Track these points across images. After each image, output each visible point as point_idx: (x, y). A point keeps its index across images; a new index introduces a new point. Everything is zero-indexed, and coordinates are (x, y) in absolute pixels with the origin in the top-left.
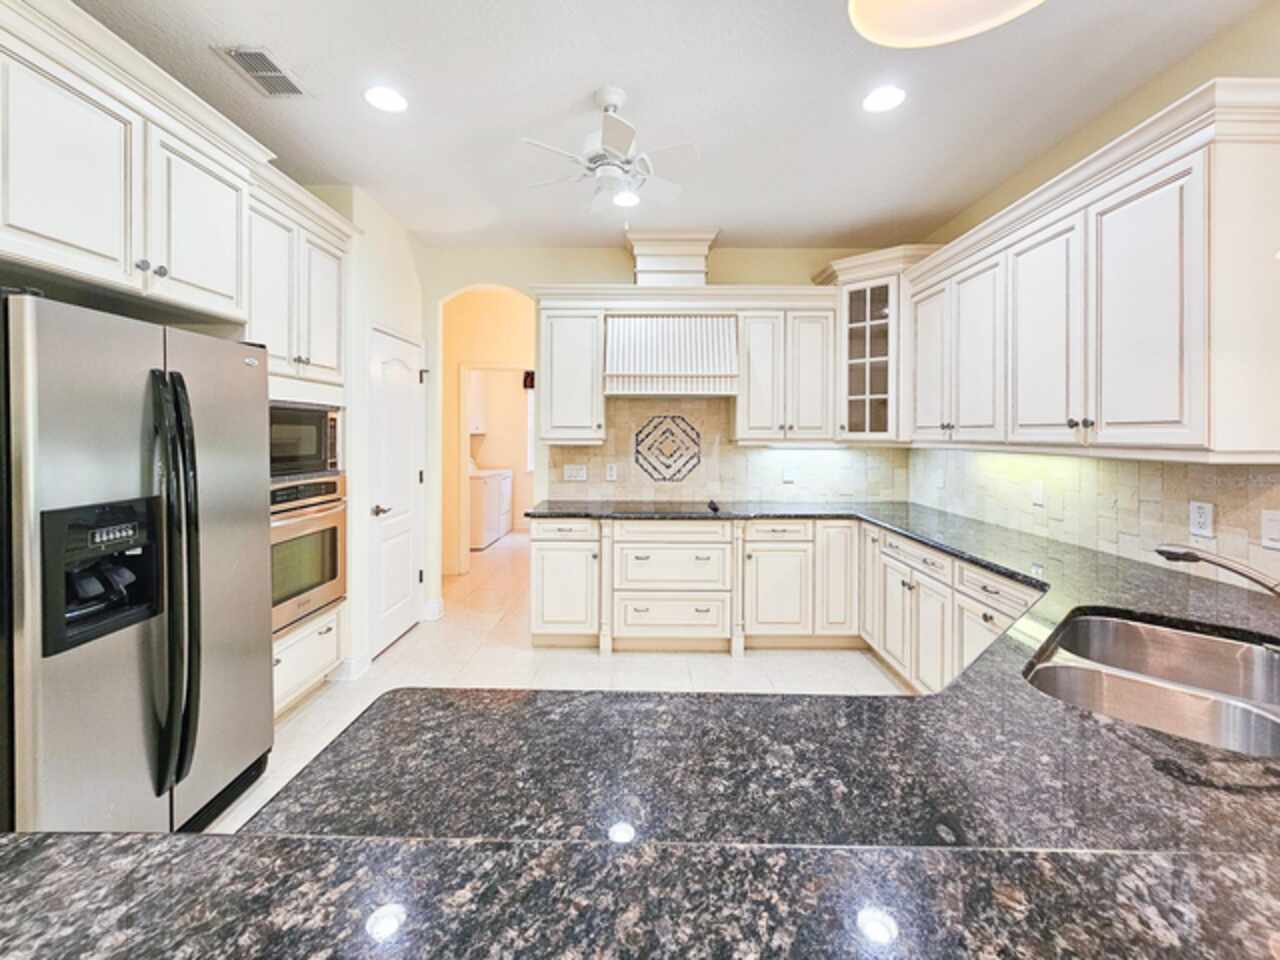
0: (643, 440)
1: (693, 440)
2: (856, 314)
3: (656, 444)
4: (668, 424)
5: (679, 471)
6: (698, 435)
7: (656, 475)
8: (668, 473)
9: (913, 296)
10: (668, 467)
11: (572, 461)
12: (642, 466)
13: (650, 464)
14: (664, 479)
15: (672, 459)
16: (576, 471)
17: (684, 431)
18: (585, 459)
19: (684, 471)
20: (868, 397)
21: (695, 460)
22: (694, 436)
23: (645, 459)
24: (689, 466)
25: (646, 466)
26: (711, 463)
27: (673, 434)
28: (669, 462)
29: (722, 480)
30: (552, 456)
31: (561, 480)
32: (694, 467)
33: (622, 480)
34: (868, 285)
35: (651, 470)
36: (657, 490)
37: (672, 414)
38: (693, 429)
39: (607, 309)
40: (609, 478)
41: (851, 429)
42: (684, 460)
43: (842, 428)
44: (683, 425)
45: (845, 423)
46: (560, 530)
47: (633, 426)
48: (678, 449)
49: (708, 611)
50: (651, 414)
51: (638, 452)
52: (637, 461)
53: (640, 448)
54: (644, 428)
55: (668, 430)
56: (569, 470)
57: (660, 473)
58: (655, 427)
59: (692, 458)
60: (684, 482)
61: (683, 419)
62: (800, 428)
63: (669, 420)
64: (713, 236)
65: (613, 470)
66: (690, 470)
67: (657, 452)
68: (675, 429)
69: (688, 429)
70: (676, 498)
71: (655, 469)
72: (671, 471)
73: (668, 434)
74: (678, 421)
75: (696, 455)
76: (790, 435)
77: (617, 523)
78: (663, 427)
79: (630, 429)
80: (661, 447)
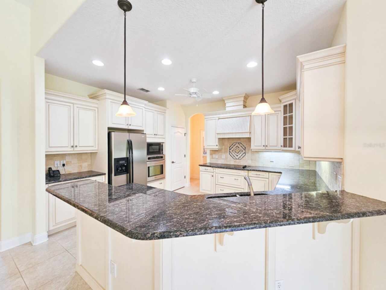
0: (231, 149)
1: (244, 149)
2: (285, 112)
3: (234, 150)
4: (237, 145)
5: (240, 157)
6: (245, 148)
7: (234, 158)
8: (237, 157)
10: (237, 156)
11: (215, 154)
12: (231, 155)
13: (233, 155)
14: (236, 159)
15: (238, 154)
16: (216, 156)
17: (241, 147)
18: (217, 153)
19: (242, 157)
20: (288, 137)
21: (244, 154)
22: (244, 148)
23: (231, 153)
24: (243, 156)
25: (232, 155)
26: (248, 155)
27: (239, 147)
28: (238, 155)
29: (252, 160)
30: (210, 152)
31: (212, 158)
32: (244, 156)
33: (226, 158)
34: (288, 103)
35: (233, 156)
36: (235, 162)
37: (238, 142)
38: (244, 146)
39: (219, 117)
40: (223, 158)
41: (284, 147)
42: (241, 154)
43: (281, 146)
44: (241, 145)
46: (205, 169)
47: (229, 145)
48: (240, 151)
50: (233, 142)
51: (230, 152)
52: (229, 154)
53: (230, 151)
54: (231, 146)
55: (237, 146)
56: (214, 156)
57: (235, 157)
58: (234, 146)
59: (243, 154)
60: (241, 160)
61: (241, 144)
62: (270, 146)
63: (237, 144)
65: (224, 156)
66: (243, 157)
67: (235, 152)
68: (239, 146)
69: (243, 146)
70: (239, 164)
71: (234, 156)
72: (238, 157)
73: (237, 147)
74: (240, 144)
75: (245, 153)
76: (267, 148)
77: (217, 169)
78: (236, 146)
79: (228, 146)
80: (236, 151)
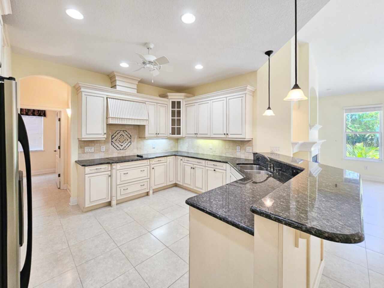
0: (114, 138)
1: (129, 137)
2: (173, 107)
3: (118, 139)
4: (122, 133)
5: (125, 147)
6: (131, 136)
7: (118, 149)
8: (122, 148)
9: (186, 104)
10: (122, 146)
11: (89, 146)
12: (113, 146)
13: (116, 145)
14: (121, 150)
15: (123, 143)
16: (90, 149)
17: (127, 135)
18: (93, 144)
19: (127, 147)
20: (176, 127)
21: (130, 143)
22: (130, 136)
23: (114, 144)
24: (128, 145)
25: (115, 146)
26: (134, 144)
27: (123, 136)
28: (122, 144)
29: (137, 149)
30: (79, 144)
31: (84, 153)
32: (130, 145)
33: (107, 150)
34: (176, 100)
35: (116, 147)
36: (118, 153)
37: (123, 129)
38: (129, 134)
39: (107, 95)
40: (102, 151)
41: (172, 134)
42: (126, 144)
43: (170, 134)
44: (126, 133)
45: (171, 132)
47: (111, 133)
48: (125, 140)
49: (144, 185)
50: (116, 130)
51: (112, 141)
52: (112, 144)
53: (113, 140)
54: (114, 134)
55: (122, 134)
56: (87, 149)
57: (119, 148)
58: (118, 134)
59: (129, 143)
60: (127, 150)
61: (126, 131)
62: (161, 134)
63: (122, 131)
64: (139, 80)
65: (103, 148)
66: (129, 146)
67: (118, 141)
68: (124, 134)
69: (128, 134)
70: (124, 155)
71: (118, 146)
72: (123, 147)
73: (122, 136)
74: (125, 132)
75: (130, 142)
76: (158, 136)
77: (118, 164)
78: (120, 134)
79: (109, 134)
80: (119, 140)
